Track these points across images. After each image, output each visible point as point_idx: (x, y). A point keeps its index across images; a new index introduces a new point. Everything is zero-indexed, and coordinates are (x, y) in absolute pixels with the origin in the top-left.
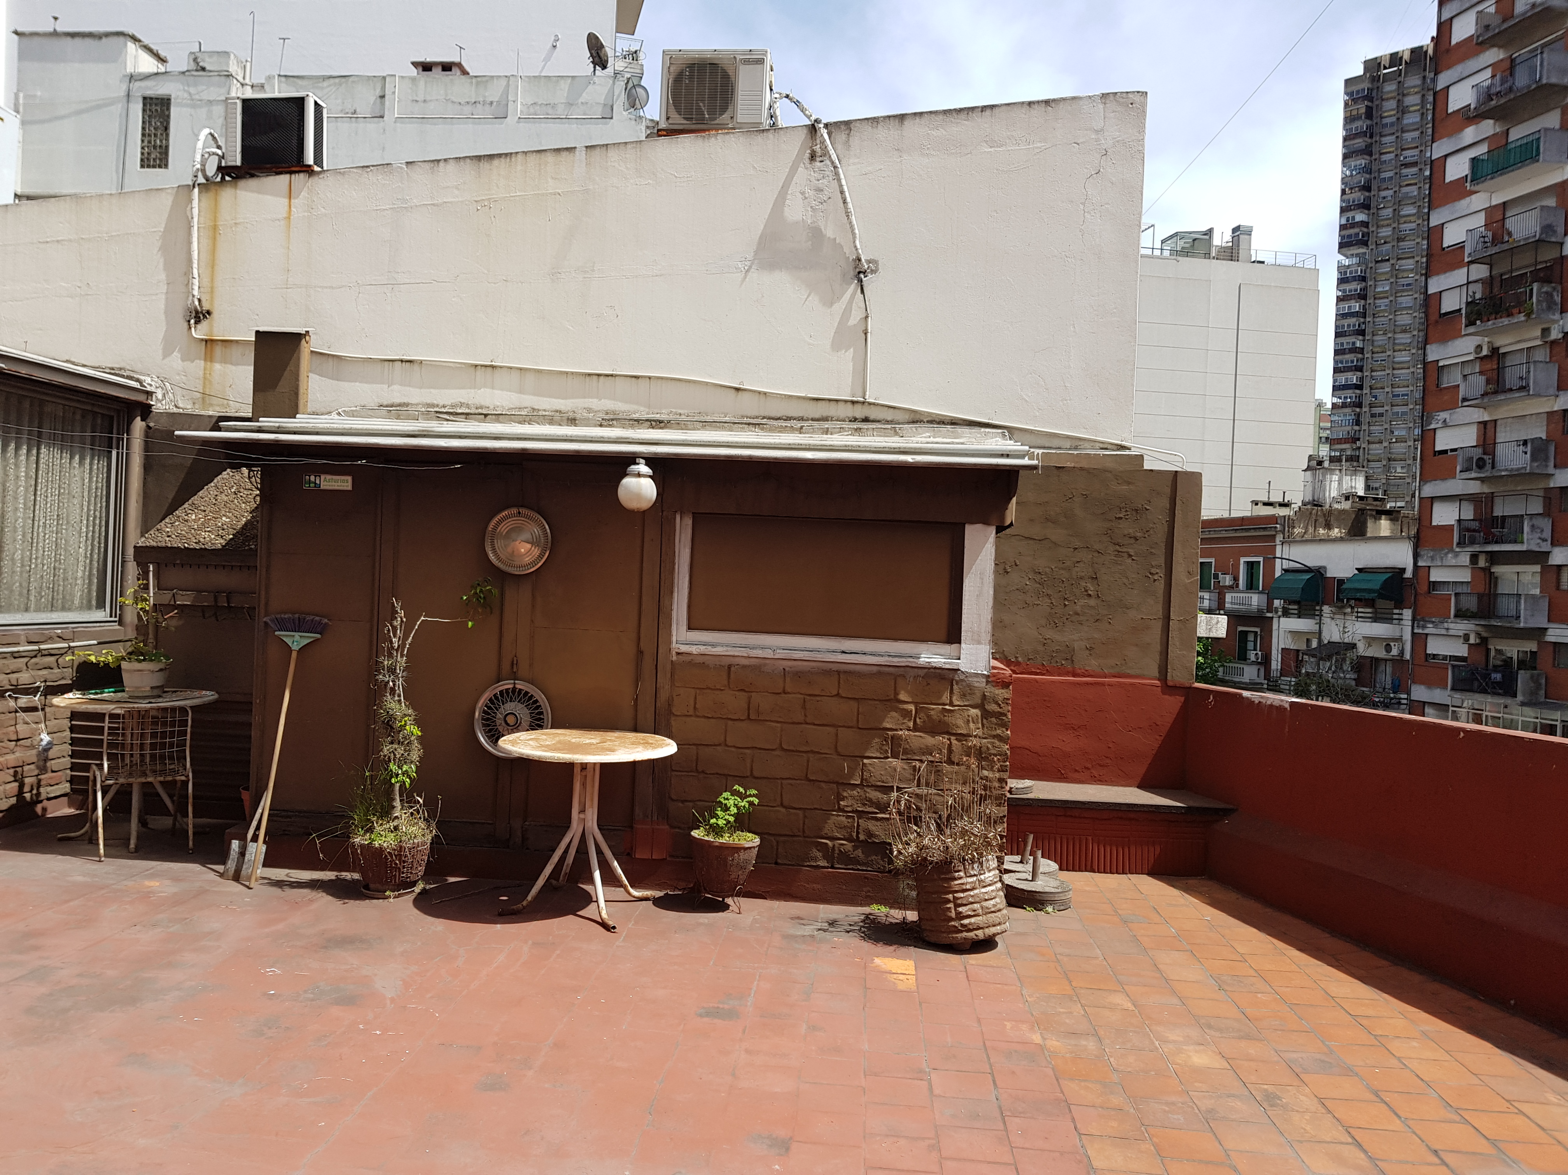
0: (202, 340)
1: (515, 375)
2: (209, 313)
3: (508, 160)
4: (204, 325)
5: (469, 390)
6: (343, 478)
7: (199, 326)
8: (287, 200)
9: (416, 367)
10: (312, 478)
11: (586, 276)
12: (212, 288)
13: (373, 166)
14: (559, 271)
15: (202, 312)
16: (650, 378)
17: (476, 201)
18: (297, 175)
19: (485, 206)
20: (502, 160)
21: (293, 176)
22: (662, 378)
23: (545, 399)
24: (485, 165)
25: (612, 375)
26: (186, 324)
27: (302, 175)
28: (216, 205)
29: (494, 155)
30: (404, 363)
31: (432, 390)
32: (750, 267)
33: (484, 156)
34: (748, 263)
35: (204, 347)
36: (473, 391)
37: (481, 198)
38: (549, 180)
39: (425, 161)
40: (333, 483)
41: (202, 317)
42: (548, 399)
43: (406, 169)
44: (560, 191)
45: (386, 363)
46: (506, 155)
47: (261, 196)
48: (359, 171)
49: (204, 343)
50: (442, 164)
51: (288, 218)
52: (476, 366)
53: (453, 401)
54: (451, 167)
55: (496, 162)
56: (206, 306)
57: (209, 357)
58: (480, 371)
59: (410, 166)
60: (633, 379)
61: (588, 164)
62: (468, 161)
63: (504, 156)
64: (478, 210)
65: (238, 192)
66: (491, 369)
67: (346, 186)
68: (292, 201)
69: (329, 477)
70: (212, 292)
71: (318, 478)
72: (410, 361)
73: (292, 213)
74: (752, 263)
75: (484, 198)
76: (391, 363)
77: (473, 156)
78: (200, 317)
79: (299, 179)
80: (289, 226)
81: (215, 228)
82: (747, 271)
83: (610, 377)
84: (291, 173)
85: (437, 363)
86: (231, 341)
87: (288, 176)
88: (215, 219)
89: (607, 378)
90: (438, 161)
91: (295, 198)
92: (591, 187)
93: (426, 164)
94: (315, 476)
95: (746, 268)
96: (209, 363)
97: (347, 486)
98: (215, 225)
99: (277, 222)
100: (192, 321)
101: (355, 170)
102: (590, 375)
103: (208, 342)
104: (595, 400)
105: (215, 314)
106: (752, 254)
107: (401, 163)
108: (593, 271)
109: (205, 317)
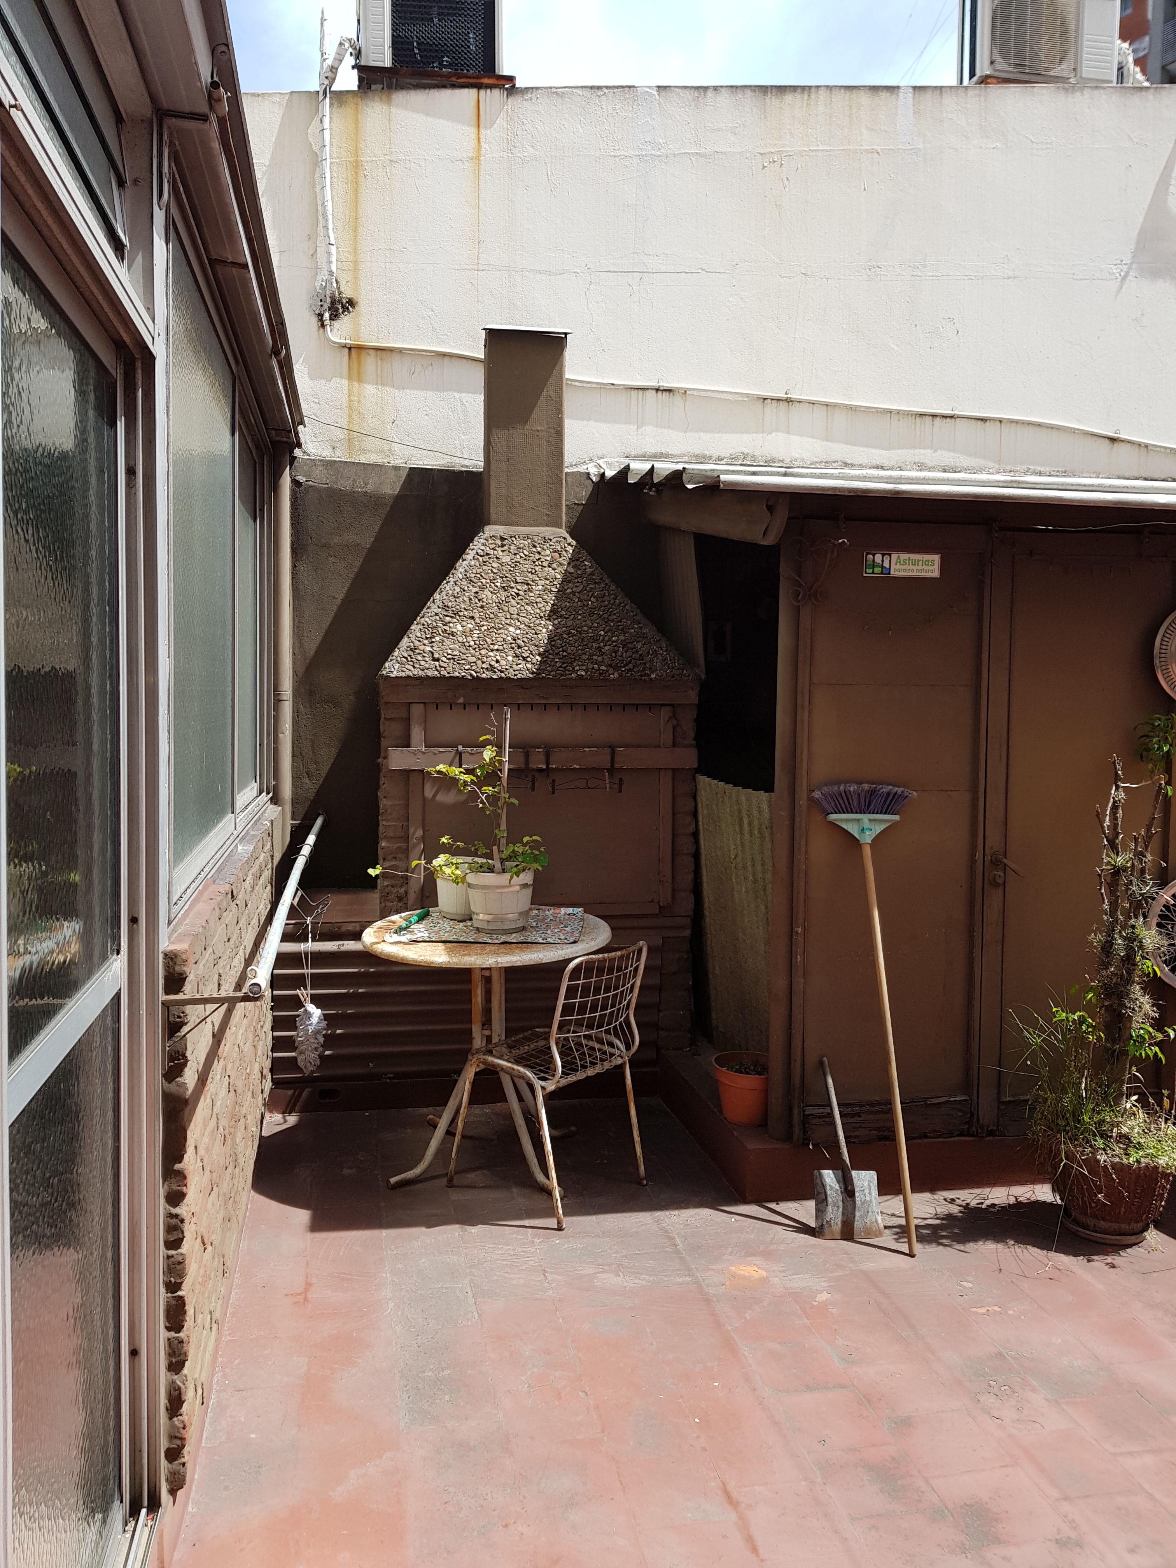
0: (344, 346)
1: (820, 412)
2: (351, 303)
3: (806, 96)
4: (345, 322)
5: (755, 435)
6: (927, 557)
7: (336, 324)
8: (473, 130)
9: (677, 399)
10: (878, 558)
11: (915, 273)
12: (356, 262)
13: (607, 87)
14: (879, 264)
15: (340, 302)
16: (1001, 422)
17: (761, 154)
18: (488, 91)
19: (774, 162)
20: (798, 95)
21: (482, 92)
22: (1016, 422)
23: (861, 449)
24: (772, 101)
25: (952, 417)
26: (314, 320)
27: (496, 92)
28: (357, 128)
29: (786, 87)
30: (660, 393)
31: (702, 434)
32: (1127, 273)
33: (772, 86)
34: (1125, 268)
35: (346, 358)
36: (760, 436)
37: (768, 150)
38: (864, 131)
39: (685, 87)
40: (911, 567)
41: (341, 310)
42: (866, 449)
43: (657, 97)
44: (878, 148)
45: (634, 393)
46: (803, 88)
47: (430, 120)
48: (587, 93)
49: (347, 350)
50: (710, 93)
51: (477, 158)
52: (765, 399)
53: (732, 451)
54: (724, 98)
55: (789, 98)
56: (347, 292)
57: (356, 375)
58: (770, 407)
59: (663, 93)
60: (979, 422)
61: (917, 113)
62: (748, 92)
63: (799, 90)
64: (764, 167)
65: (393, 109)
66: (786, 404)
67: (566, 115)
68: (481, 130)
69: (904, 556)
70: (356, 270)
71: (887, 558)
72: (669, 391)
73: (483, 151)
74: (1130, 269)
75: (772, 150)
76: (640, 392)
77: (756, 86)
78: (337, 310)
79: (492, 98)
80: (477, 172)
81: (357, 166)
82: (1124, 278)
83: (948, 420)
84: (479, 87)
85: (709, 394)
86: (391, 350)
87: (473, 92)
88: (357, 151)
89: (945, 420)
90: (706, 88)
91: (485, 128)
92: (921, 146)
93: (687, 92)
94: (883, 555)
95: (1122, 274)
96: (356, 384)
97: (932, 571)
98: (357, 161)
99: (459, 163)
100: (327, 315)
101: (580, 92)
102: (921, 415)
103: (353, 351)
104: (928, 452)
105: (363, 306)
106: (1130, 256)
107: (649, 87)
108: (925, 266)
109: (345, 309)
